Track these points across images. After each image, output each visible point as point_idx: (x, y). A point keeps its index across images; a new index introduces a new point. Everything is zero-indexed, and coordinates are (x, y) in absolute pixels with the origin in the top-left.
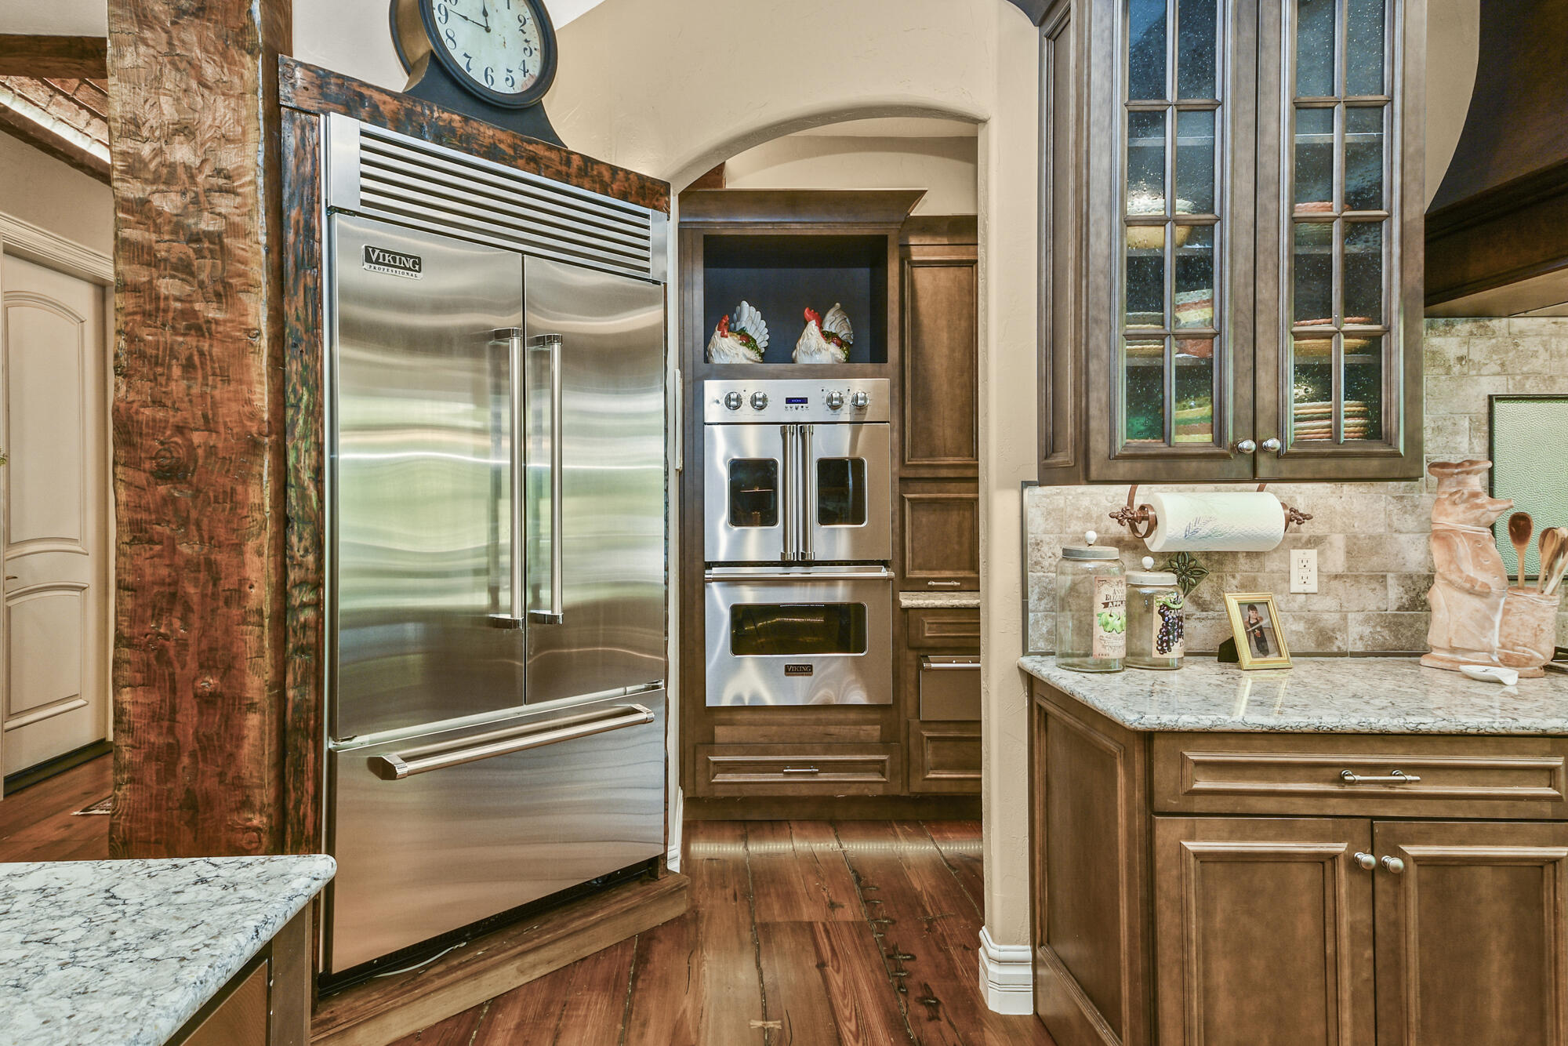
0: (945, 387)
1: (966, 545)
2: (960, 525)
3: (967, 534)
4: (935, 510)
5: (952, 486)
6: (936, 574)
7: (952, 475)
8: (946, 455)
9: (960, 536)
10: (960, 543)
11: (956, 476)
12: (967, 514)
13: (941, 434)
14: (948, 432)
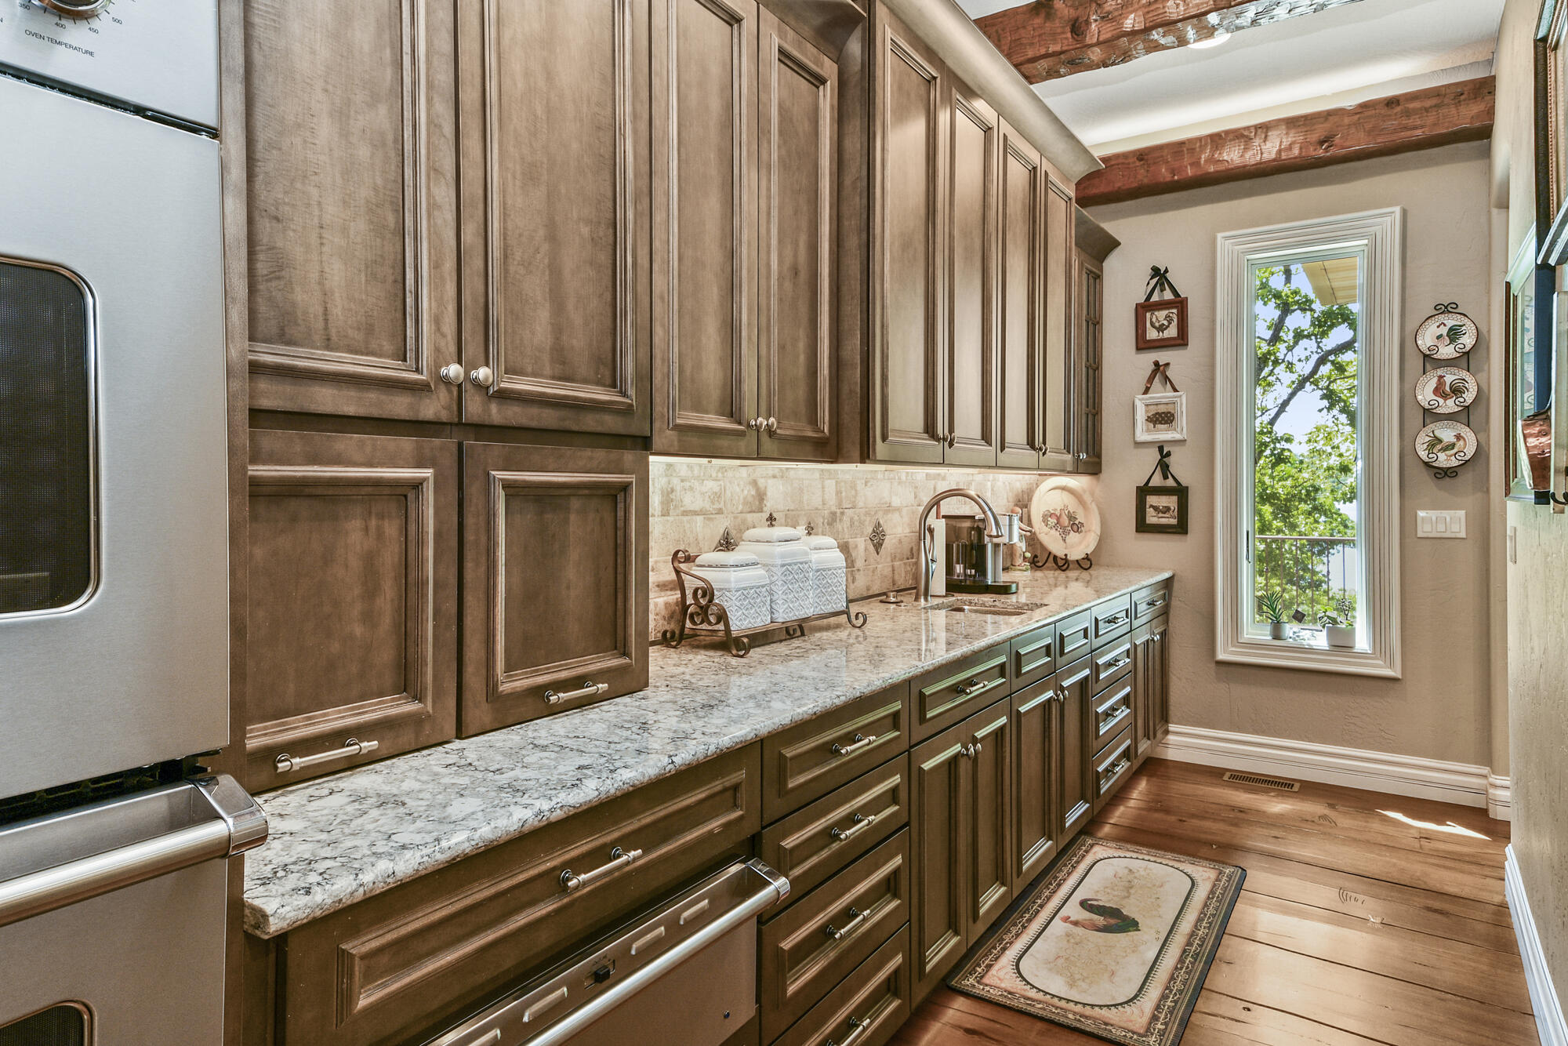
0: (325, 130)
1: (386, 621)
2: (370, 560)
3: (389, 591)
4: (294, 519)
5: (348, 442)
6: (300, 728)
7: (350, 410)
8: (328, 345)
9: (371, 592)
10: (369, 618)
11: (362, 411)
12: (392, 529)
13: (314, 276)
14: (337, 274)
